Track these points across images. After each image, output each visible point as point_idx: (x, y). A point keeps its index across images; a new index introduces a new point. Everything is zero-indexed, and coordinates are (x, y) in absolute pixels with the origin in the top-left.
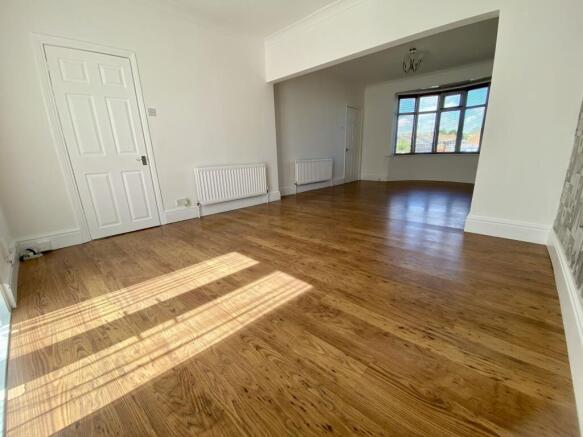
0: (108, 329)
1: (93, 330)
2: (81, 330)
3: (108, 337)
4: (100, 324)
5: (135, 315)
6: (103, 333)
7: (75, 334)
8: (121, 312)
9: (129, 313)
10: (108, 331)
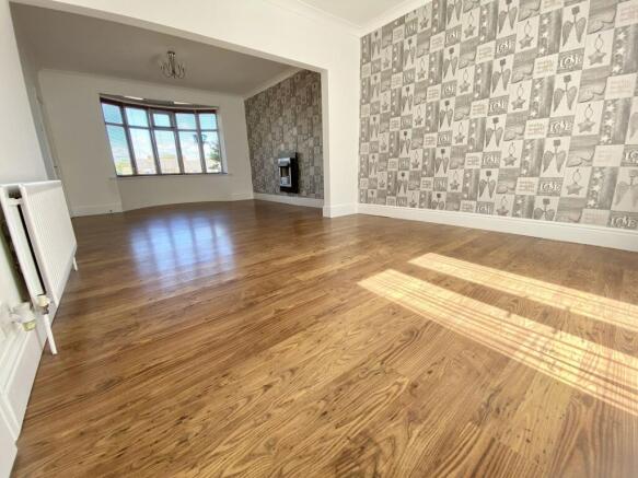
0: (588, 334)
1: (604, 344)
2: (618, 356)
3: (594, 328)
4: (592, 344)
5: (548, 324)
6: (596, 334)
7: (629, 357)
8: (557, 336)
9: (551, 329)
10: (590, 331)
